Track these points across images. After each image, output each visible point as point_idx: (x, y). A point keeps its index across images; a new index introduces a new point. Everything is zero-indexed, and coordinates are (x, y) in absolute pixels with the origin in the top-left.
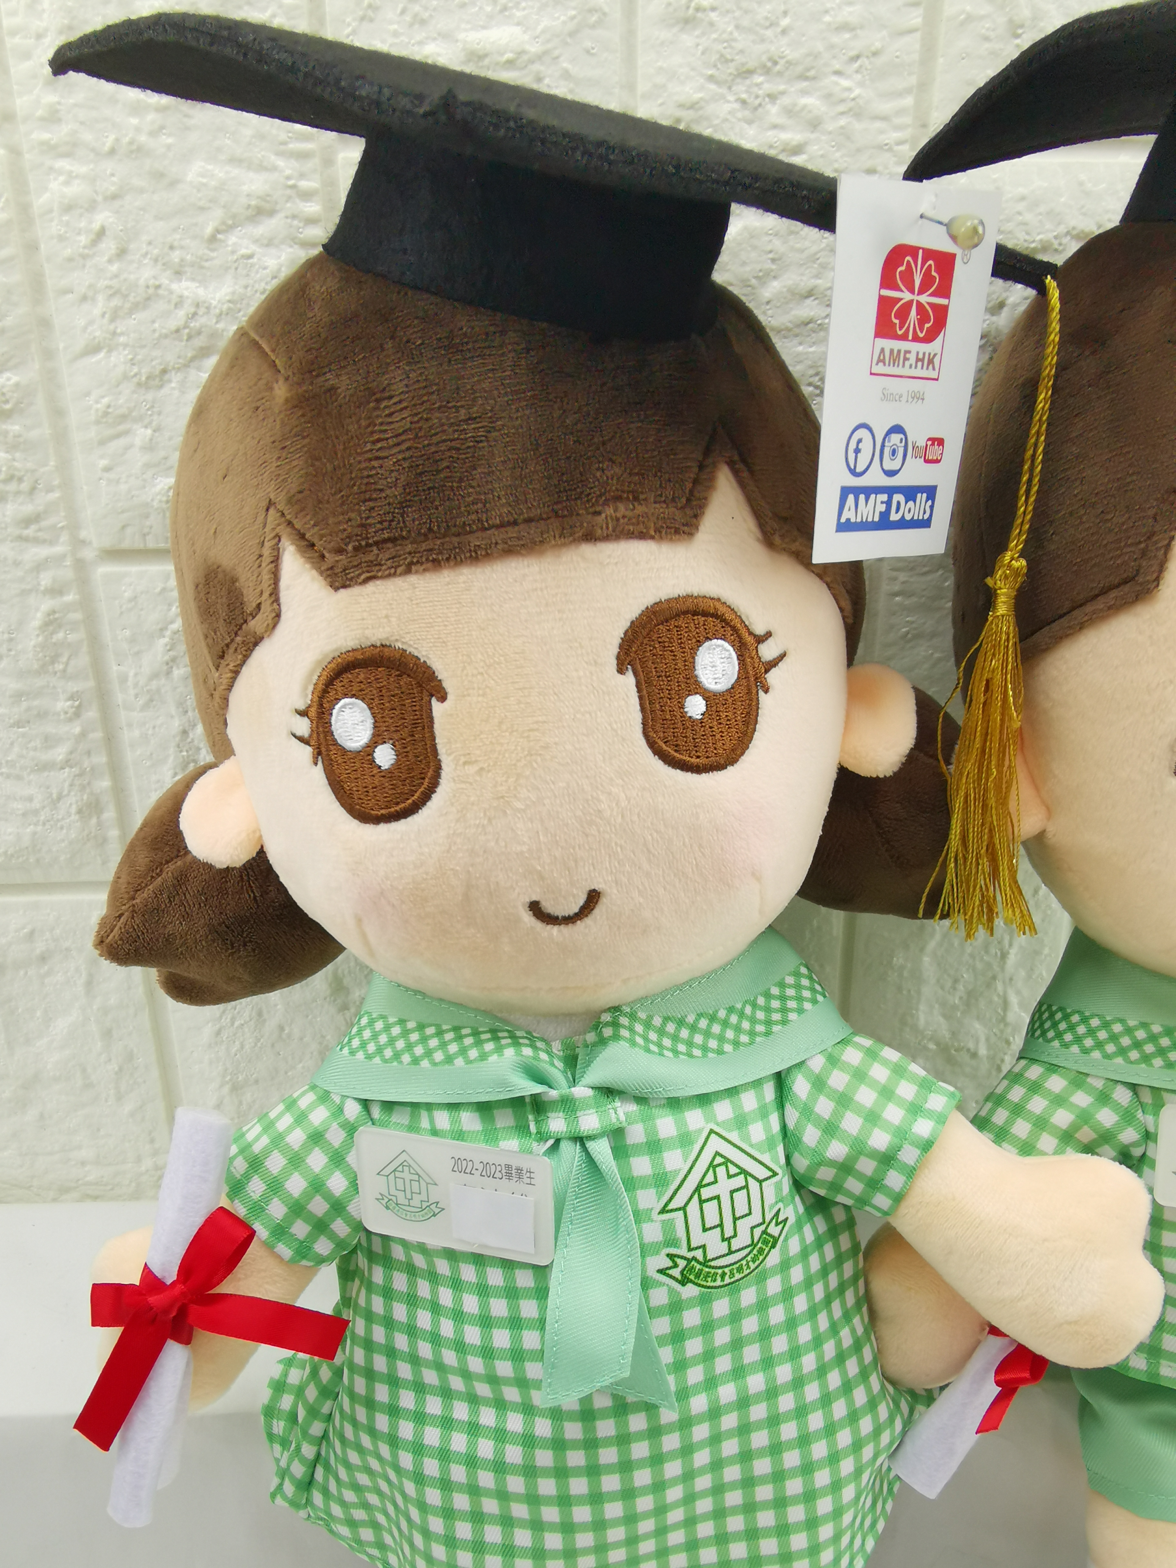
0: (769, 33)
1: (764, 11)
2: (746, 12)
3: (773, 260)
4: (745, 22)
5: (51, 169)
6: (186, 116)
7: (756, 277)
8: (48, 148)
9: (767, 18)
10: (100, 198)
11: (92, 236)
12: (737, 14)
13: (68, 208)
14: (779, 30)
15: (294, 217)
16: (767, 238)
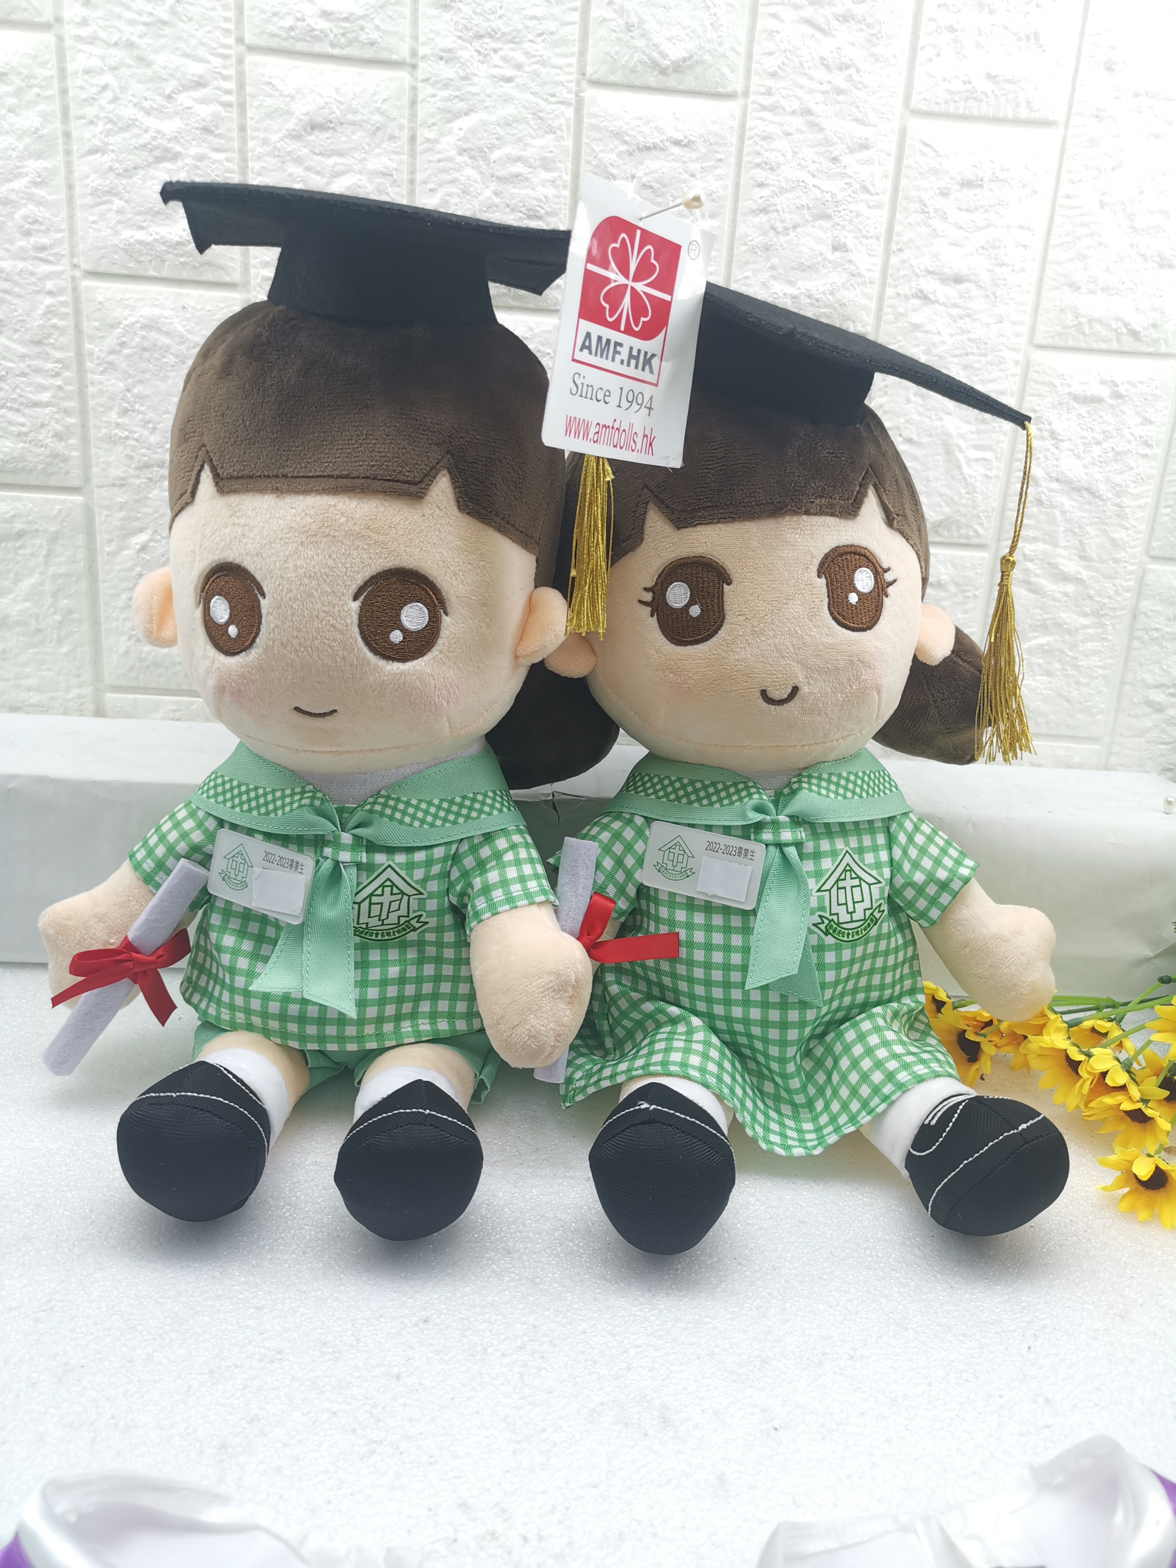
0: (492, 17)
1: (488, 6)
2: (479, 5)
3: (497, 139)
4: (478, 10)
5: (80, 50)
6: (161, 30)
7: (488, 148)
8: (79, 38)
9: (490, 9)
10: (106, 68)
11: (100, 88)
12: (474, 5)
13: (88, 72)
14: (497, 16)
15: (218, 89)
16: (492, 126)
